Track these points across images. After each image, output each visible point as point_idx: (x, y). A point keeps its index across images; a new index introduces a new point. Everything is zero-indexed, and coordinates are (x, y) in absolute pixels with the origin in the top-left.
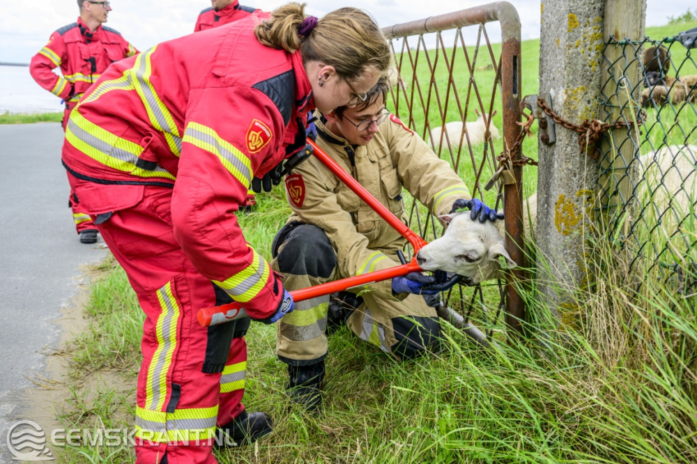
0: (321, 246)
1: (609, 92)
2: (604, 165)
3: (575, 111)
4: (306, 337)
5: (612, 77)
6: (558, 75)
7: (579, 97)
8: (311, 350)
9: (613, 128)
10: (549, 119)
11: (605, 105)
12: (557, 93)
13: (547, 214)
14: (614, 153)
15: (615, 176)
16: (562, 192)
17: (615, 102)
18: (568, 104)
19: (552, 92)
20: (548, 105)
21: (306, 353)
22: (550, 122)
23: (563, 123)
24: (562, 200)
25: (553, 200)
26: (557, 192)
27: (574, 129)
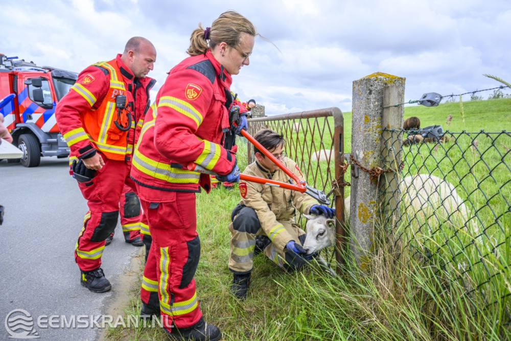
0: (254, 219)
1: (384, 154)
2: (383, 190)
3: (368, 162)
4: (242, 261)
5: (386, 147)
6: (360, 144)
7: (370, 155)
8: (245, 267)
9: (387, 172)
10: (356, 166)
11: (383, 160)
12: (359, 153)
13: (355, 211)
14: (387, 184)
15: (388, 196)
16: (362, 201)
17: (388, 159)
18: (364, 159)
19: (357, 152)
20: (355, 159)
21: (242, 268)
22: (356, 167)
23: (362, 168)
24: (362, 205)
25: (358, 205)
26: (359, 201)
27: (368, 171)
